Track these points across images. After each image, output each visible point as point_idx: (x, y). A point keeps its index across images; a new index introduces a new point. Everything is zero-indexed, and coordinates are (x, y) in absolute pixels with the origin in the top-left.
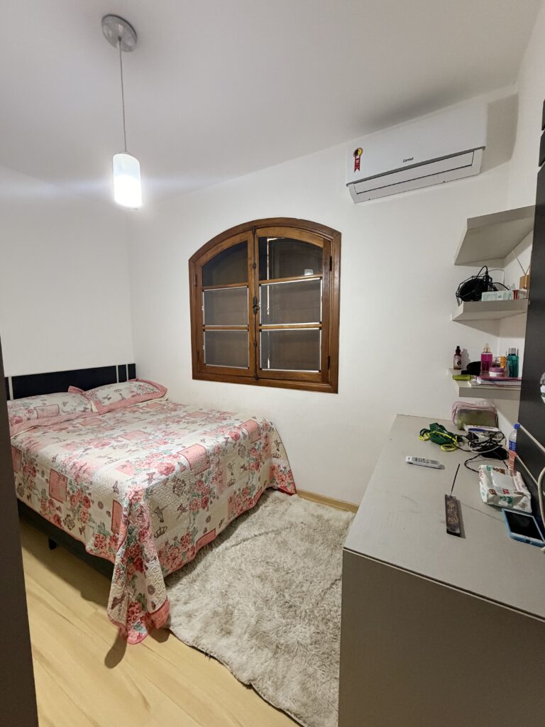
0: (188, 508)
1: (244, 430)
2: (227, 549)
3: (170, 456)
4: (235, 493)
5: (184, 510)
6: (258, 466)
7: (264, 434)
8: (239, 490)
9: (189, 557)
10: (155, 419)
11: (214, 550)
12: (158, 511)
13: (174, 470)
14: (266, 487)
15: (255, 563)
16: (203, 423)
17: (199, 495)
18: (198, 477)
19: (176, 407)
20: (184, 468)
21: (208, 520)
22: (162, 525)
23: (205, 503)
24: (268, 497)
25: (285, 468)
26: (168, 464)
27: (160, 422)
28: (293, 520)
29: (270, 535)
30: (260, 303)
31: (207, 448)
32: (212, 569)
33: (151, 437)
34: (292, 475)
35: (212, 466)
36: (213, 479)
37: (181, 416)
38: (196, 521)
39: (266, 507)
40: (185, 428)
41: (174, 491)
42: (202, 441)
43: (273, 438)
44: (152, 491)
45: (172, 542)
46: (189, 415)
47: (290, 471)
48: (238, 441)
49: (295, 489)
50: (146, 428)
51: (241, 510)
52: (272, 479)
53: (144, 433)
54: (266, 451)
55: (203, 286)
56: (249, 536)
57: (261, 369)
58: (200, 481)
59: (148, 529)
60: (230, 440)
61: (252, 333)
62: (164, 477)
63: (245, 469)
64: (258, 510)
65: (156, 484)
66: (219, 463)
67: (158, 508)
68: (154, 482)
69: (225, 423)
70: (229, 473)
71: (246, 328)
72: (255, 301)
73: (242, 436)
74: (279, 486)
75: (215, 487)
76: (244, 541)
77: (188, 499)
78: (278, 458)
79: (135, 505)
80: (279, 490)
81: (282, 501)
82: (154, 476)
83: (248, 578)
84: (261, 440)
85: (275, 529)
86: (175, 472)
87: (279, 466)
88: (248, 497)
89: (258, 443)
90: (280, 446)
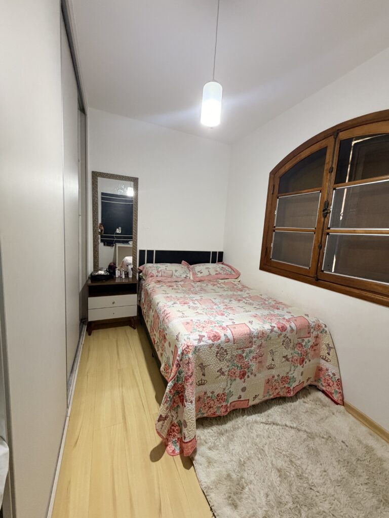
0: (226, 373)
1: (293, 325)
2: (256, 422)
3: (221, 326)
4: (273, 377)
5: (223, 373)
6: (303, 361)
7: (315, 333)
8: (279, 376)
9: (221, 412)
10: (225, 293)
11: (245, 417)
12: (202, 367)
13: (219, 339)
14: (309, 383)
15: (278, 452)
16: (258, 307)
17: (238, 367)
18: (240, 352)
19: (244, 288)
20: (228, 341)
21: (244, 389)
22: (204, 378)
23: (243, 375)
24: (310, 393)
25: (334, 375)
26: (216, 333)
27: (228, 296)
28: (333, 433)
29: (301, 433)
30: (332, 207)
31: (252, 330)
32: (239, 432)
33: (215, 307)
34: (341, 386)
35: (254, 346)
36: (253, 358)
37: (244, 296)
38: (232, 386)
39: (305, 402)
40: (242, 307)
41: (216, 356)
42: (250, 322)
43: (325, 340)
44: (199, 350)
45: (209, 394)
46: (250, 297)
47: (339, 380)
48: (284, 333)
49: (343, 400)
50: (215, 299)
51: (278, 394)
52: (317, 378)
53: (213, 302)
54: (314, 350)
55: (279, 193)
56: (280, 423)
57: (323, 271)
58: (240, 355)
59: (190, 377)
60: (276, 329)
61: (318, 236)
62: (210, 342)
63: (288, 360)
64: (296, 401)
65: (204, 346)
66: (261, 346)
67: (202, 364)
68: (202, 343)
69: (276, 312)
70: (269, 358)
71: (313, 231)
72: (326, 205)
73: (289, 329)
74: (324, 388)
75: (254, 366)
76: (274, 424)
77: (228, 366)
78: (327, 361)
79: (185, 355)
80: (323, 392)
81: (324, 405)
82: (203, 339)
83: (267, 463)
84: (310, 339)
85: (309, 431)
86: (220, 341)
87: (327, 370)
88: (286, 386)
89: (306, 340)
90: (332, 350)
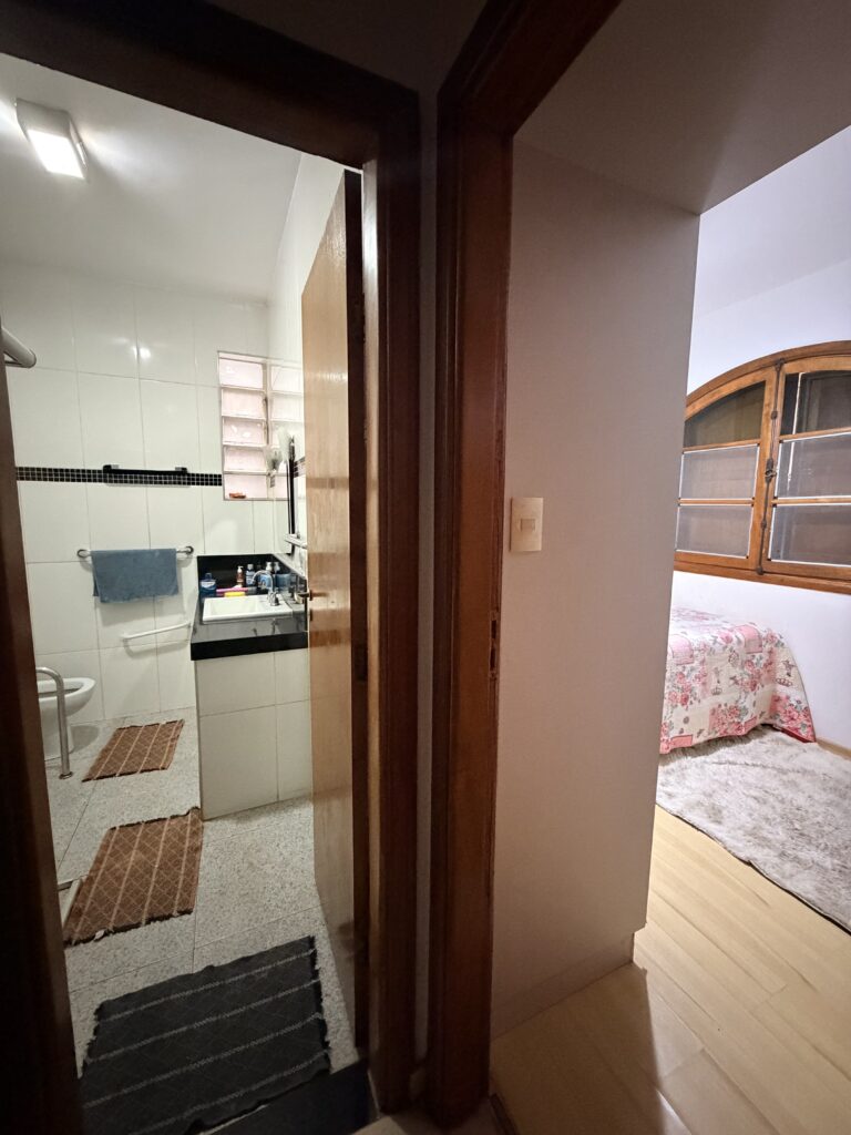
0: (667, 697)
1: (740, 636)
2: (705, 762)
4: (720, 706)
6: (755, 685)
7: (768, 647)
8: (726, 705)
9: (663, 749)
11: (689, 758)
14: (762, 720)
17: (679, 688)
18: (680, 668)
21: (686, 720)
23: (685, 700)
24: (764, 734)
25: (799, 702)
30: (778, 467)
31: (691, 639)
34: (809, 715)
35: (696, 662)
36: (696, 677)
38: (673, 715)
39: (762, 743)
42: (683, 633)
43: (781, 657)
47: (807, 709)
48: (730, 645)
49: (814, 736)
51: (726, 731)
52: (774, 713)
54: (769, 671)
56: (737, 762)
57: (769, 560)
58: (681, 673)
61: (758, 509)
63: (736, 682)
64: (750, 741)
66: (703, 662)
69: (707, 622)
70: (714, 678)
71: (749, 503)
72: (770, 465)
73: (735, 640)
74: (785, 726)
75: (697, 687)
76: (730, 764)
77: (668, 687)
78: (787, 685)
80: (784, 731)
81: (788, 745)
84: (762, 654)
87: (788, 698)
88: (736, 720)
89: (757, 655)
90: (793, 670)
